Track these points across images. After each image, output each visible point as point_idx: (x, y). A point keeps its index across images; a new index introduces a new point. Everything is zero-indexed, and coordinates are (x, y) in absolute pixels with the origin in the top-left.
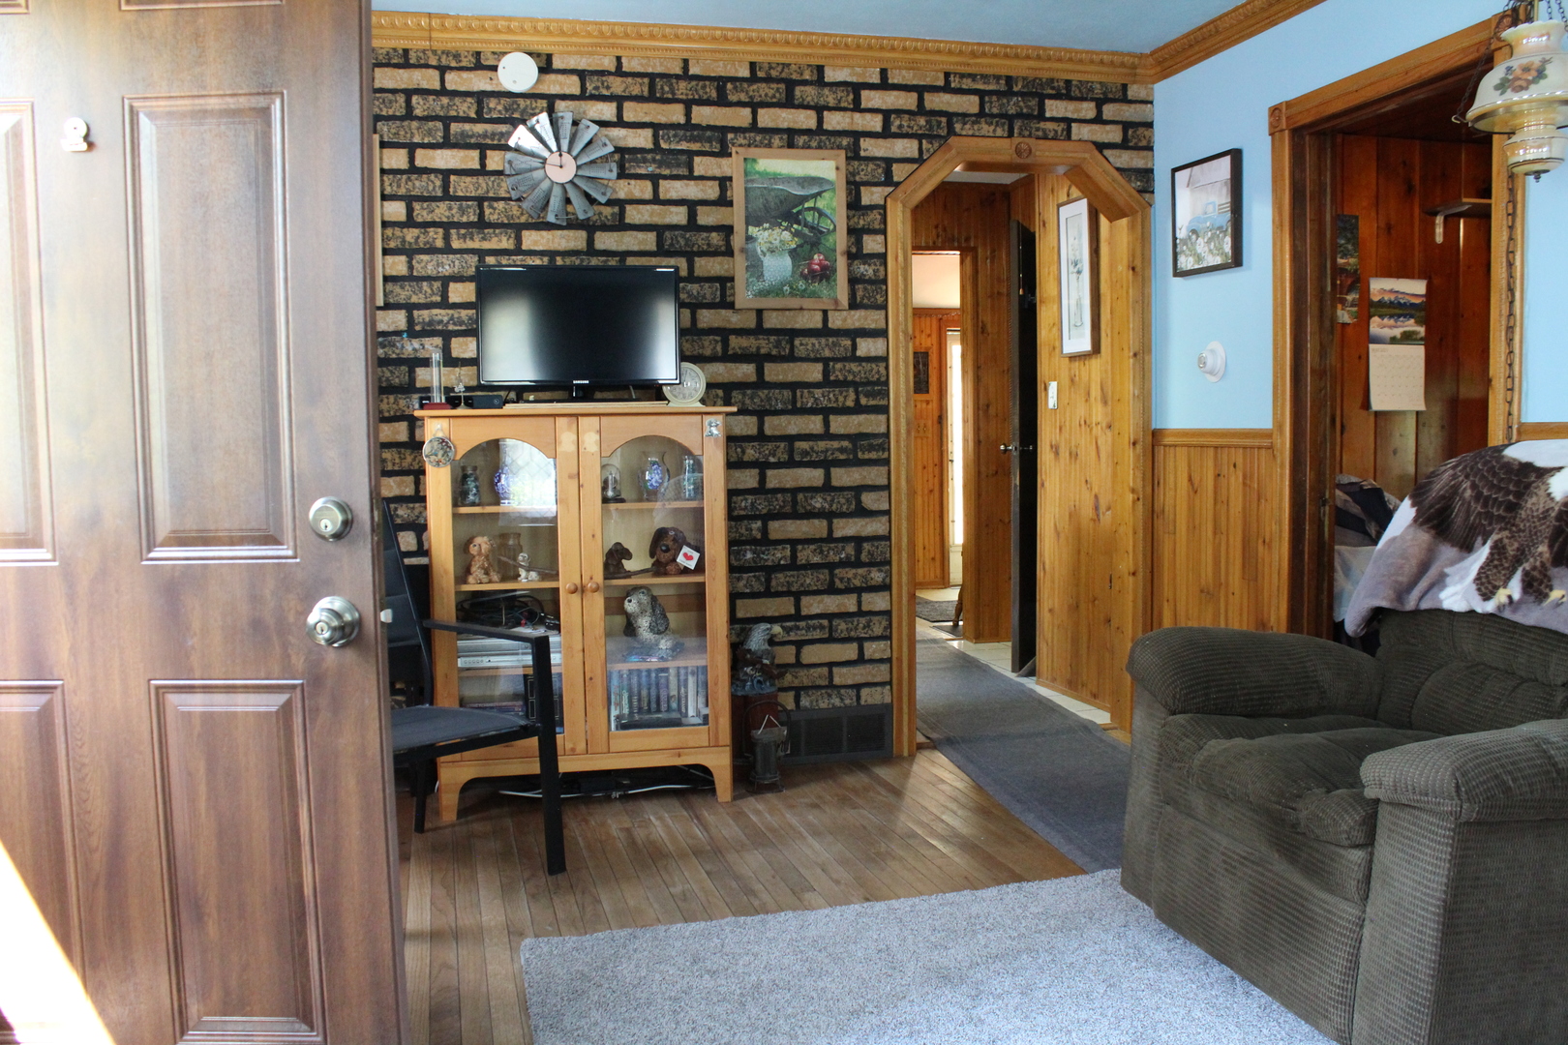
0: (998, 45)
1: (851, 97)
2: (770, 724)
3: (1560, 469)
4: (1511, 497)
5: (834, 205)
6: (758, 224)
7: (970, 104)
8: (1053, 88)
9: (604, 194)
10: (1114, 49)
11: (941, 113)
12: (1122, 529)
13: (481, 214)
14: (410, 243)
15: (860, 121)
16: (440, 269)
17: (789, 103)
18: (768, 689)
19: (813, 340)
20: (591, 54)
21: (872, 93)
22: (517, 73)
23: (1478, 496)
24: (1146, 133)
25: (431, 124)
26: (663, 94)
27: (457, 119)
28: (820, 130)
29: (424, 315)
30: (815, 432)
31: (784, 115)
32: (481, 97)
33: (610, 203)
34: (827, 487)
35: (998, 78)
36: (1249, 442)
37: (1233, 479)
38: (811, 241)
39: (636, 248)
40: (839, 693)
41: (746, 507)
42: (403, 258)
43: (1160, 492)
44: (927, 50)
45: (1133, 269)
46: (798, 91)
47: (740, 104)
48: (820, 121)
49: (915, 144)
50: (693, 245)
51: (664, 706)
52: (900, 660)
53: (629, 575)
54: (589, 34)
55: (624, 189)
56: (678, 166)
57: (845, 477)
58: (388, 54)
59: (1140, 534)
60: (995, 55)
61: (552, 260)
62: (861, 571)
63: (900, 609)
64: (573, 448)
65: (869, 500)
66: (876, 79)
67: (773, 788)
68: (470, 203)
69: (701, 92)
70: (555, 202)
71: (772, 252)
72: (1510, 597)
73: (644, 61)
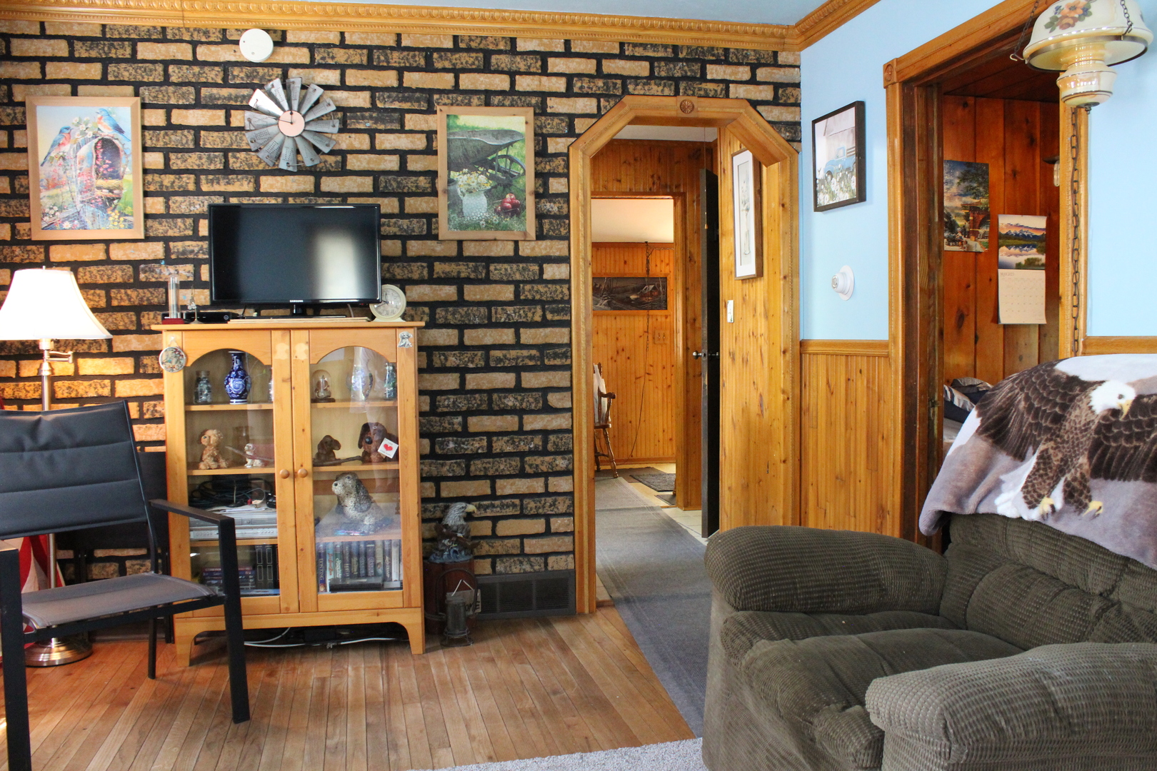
0: (665, 19)
1: (539, 63)
2: (463, 587)
3: (1101, 383)
4: (1057, 409)
5: (524, 152)
6: (458, 169)
7: (642, 69)
8: (713, 55)
9: (328, 145)
10: (765, 22)
11: (617, 76)
12: (775, 424)
13: (226, 163)
14: (167, 187)
15: (547, 84)
16: (192, 208)
17: (486, 69)
18: (463, 558)
19: (506, 266)
20: (318, 30)
21: (558, 60)
22: (256, 46)
23: (1030, 408)
24: (794, 92)
25: (184, 89)
26: (379, 62)
27: (206, 85)
28: (512, 91)
29: (177, 246)
30: (507, 342)
31: (482, 79)
32: (226, 66)
33: (332, 153)
34: (518, 388)
35: (665, 47)
36: (871, 351)
37: (859, 383)
38: (505, 183)
39: (356, 190)
40: (529, 560)
41: (448, 406)
42: (161, 199)
43: (806, 393)
44: (604, 24)
45: (783, 205)
46: (494, 59)
47: (445, 70)
48: (513, 83)
49: (594, 102)
50: (404, 188)
51: (371, 571)
52: (581, 533)
53: (339, 462)
54: (316, 14)
55: (346, 141)
56: (391, 122)
57: (533, 380)
58: (149, 30)
59: (790, 428)
60: (662, 28)
61: (285, 200)
62: (548, 459)
63: (581, 491)
64: (286, 357)
65: (554, 400)
66: (561, 49)
67: (462, 642)
68: (217, 154)
69: (411, 61)
70: (287, 153)
71: (471, 192)
72: (1053, 507)
73: (363, 36)
